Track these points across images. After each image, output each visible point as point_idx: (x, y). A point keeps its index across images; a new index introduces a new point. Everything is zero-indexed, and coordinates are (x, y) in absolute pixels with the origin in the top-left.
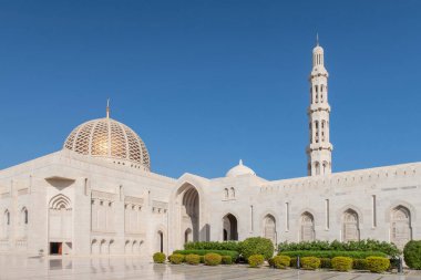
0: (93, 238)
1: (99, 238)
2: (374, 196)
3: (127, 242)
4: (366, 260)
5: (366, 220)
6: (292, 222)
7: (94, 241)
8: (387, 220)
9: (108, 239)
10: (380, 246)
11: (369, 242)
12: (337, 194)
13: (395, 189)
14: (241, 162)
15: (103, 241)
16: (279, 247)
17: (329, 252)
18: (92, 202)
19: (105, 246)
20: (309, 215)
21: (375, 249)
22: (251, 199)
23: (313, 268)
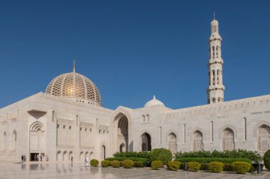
0: (58, 150)
1: (62, 150)
2: (245, 118)
3: (82, 153)
4: (233, 164)
5: (239, 135)
6: (187, 137)
7: (59, 152)
8: (255, 135)
9: (68, 151)
10: (247, 154)
11: (240, 151)
12: (219, 118)
13: (260, 113)
14: (154, 97)
15: (65, 152)
16: (176, 156)
17: (210, 159)
18: (58, 126)
19: (67, 155)
20: (199, 133)
21: (243, 156)
22: (160, 122)
23: (196, 170)
